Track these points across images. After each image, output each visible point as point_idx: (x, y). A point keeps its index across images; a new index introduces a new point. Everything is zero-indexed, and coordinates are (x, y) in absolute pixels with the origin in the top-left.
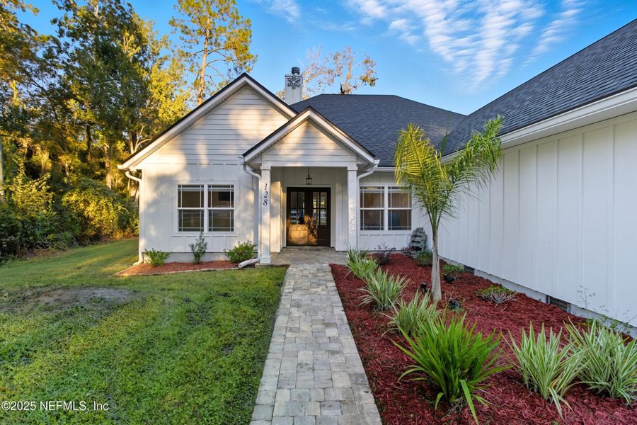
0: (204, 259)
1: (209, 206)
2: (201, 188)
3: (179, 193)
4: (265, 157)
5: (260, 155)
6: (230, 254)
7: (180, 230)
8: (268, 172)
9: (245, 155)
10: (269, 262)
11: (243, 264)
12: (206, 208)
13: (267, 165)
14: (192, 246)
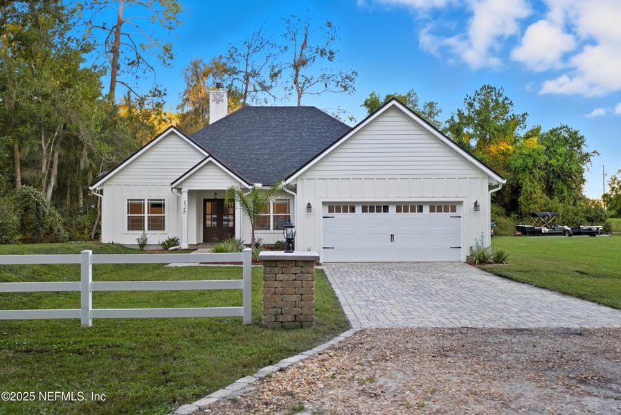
0: (145, 248)
1: (148, 213)
2: (142, 202)
3: (128, 204)
4: (184, 184)
5: (181, 183)
6: (163, 244)
7: (129, 229)
8: (186, 193)
9: (172, 184)
10: (187, 248)
11: (171, 248)
12: (146, 215)
13: (185, 189)
14: (138, 240)
